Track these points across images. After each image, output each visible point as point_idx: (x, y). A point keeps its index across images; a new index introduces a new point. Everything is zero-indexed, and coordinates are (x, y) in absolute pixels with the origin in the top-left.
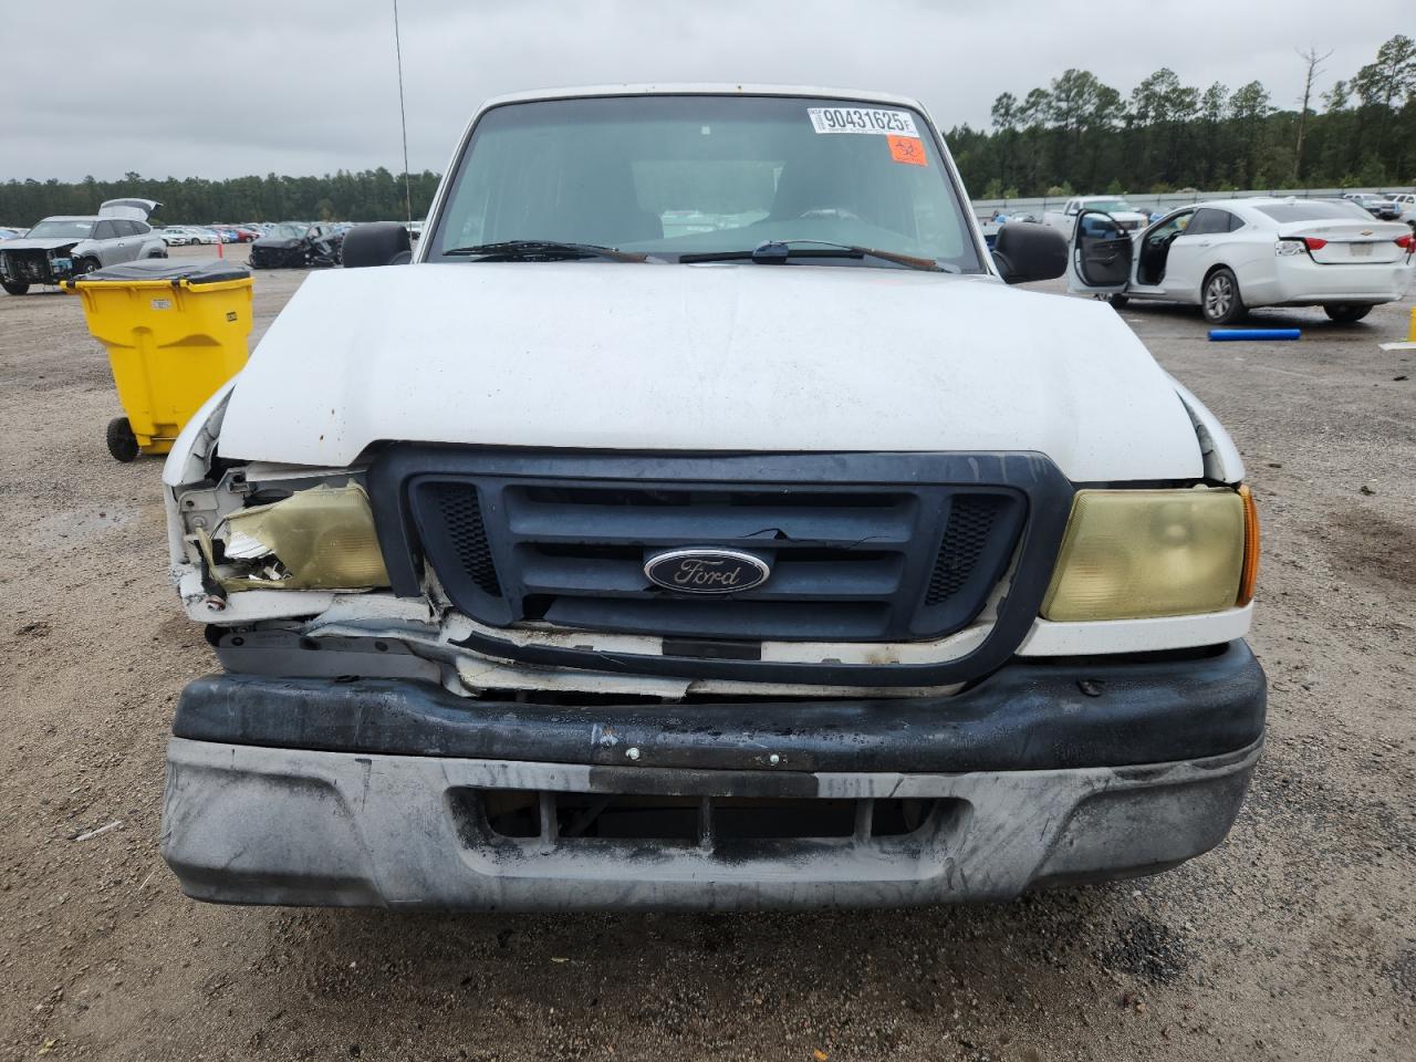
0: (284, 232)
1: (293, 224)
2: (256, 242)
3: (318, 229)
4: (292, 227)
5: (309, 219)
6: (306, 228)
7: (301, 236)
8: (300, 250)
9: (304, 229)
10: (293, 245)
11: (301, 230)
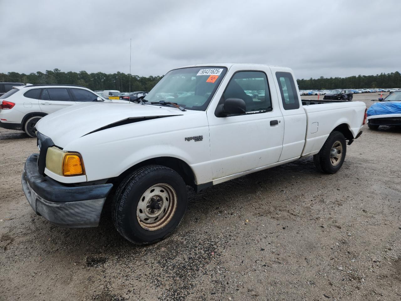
0: (335, 92)
1: (337, 90)
2: (325, 95)
3: (345, 91)
4: (337, 91)
5: (343, 88)
6: (341, 91)
7: (339, 93)
8: (338, 97)
9: (340, 91)
10: (335, 95)
11: (339, 92)
